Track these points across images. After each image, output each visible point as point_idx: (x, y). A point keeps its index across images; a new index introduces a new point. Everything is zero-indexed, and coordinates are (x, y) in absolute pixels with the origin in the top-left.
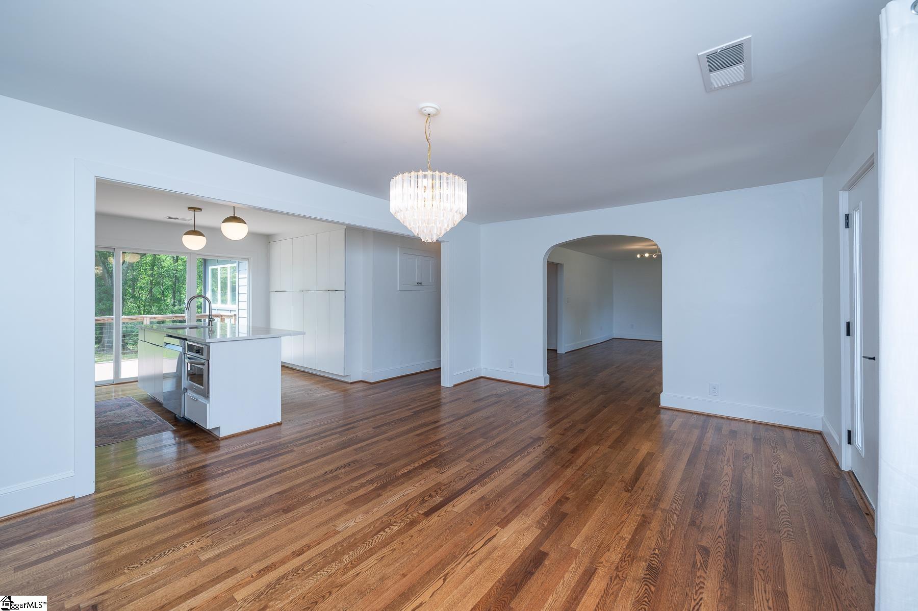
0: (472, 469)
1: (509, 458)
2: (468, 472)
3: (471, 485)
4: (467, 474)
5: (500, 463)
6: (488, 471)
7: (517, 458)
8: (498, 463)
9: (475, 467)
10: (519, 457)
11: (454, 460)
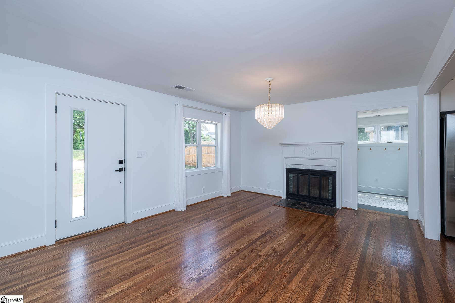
0: (256, 250)
1: (233, 258)
2: (259, 248)
3: (255, 240)
4: (259, 246)
5: (239, 254)
6: (247, 248)
7: (227, 257)
8: (241, 254)
9: (255, 250)
10: (226, 259)
11: (269, 256)
